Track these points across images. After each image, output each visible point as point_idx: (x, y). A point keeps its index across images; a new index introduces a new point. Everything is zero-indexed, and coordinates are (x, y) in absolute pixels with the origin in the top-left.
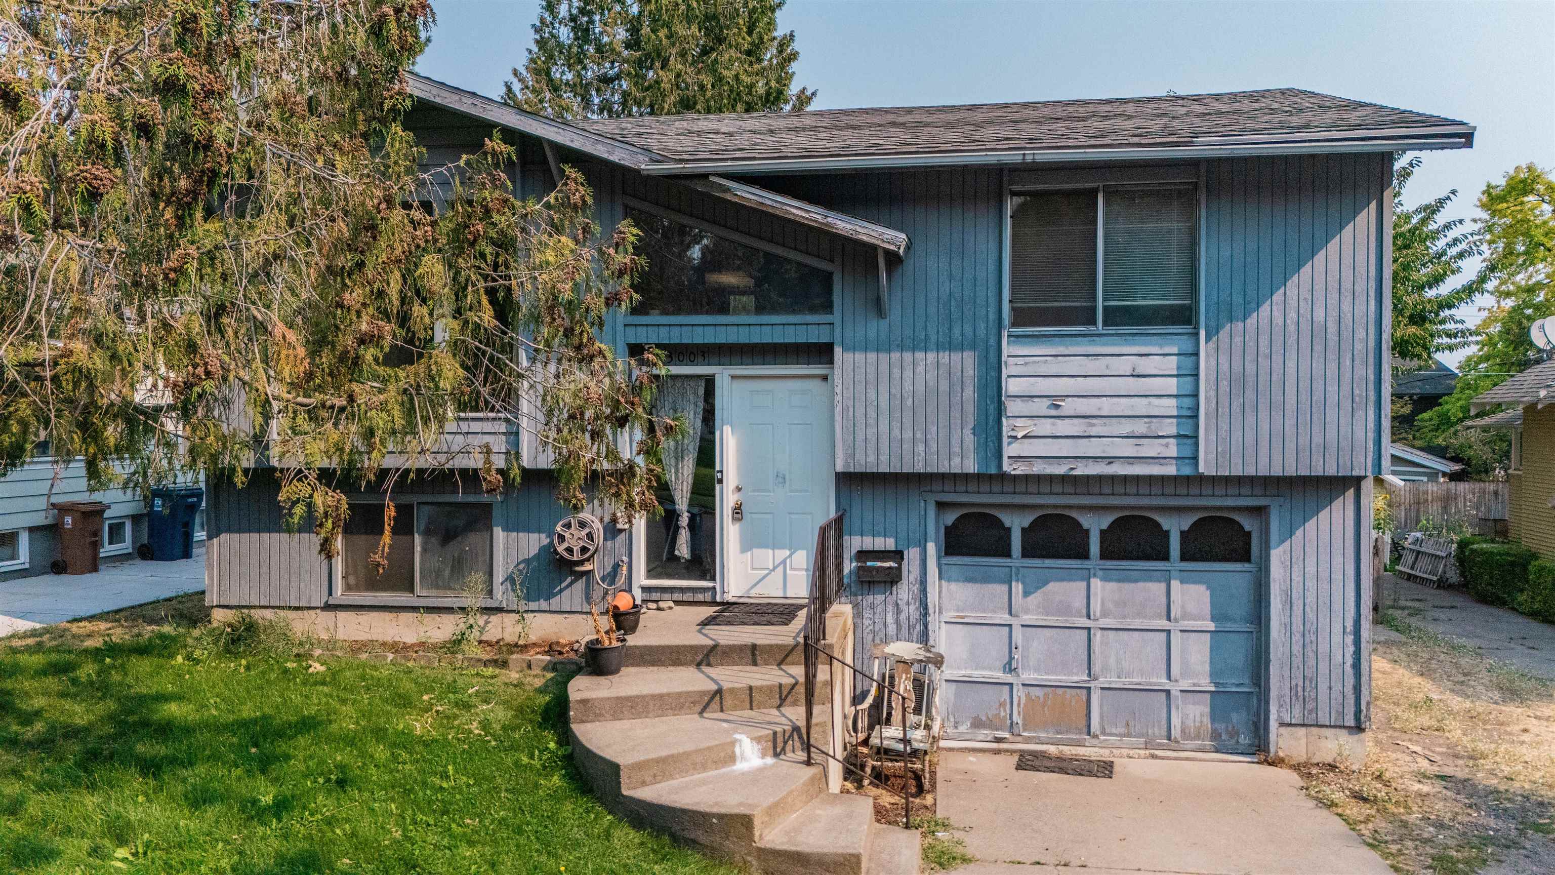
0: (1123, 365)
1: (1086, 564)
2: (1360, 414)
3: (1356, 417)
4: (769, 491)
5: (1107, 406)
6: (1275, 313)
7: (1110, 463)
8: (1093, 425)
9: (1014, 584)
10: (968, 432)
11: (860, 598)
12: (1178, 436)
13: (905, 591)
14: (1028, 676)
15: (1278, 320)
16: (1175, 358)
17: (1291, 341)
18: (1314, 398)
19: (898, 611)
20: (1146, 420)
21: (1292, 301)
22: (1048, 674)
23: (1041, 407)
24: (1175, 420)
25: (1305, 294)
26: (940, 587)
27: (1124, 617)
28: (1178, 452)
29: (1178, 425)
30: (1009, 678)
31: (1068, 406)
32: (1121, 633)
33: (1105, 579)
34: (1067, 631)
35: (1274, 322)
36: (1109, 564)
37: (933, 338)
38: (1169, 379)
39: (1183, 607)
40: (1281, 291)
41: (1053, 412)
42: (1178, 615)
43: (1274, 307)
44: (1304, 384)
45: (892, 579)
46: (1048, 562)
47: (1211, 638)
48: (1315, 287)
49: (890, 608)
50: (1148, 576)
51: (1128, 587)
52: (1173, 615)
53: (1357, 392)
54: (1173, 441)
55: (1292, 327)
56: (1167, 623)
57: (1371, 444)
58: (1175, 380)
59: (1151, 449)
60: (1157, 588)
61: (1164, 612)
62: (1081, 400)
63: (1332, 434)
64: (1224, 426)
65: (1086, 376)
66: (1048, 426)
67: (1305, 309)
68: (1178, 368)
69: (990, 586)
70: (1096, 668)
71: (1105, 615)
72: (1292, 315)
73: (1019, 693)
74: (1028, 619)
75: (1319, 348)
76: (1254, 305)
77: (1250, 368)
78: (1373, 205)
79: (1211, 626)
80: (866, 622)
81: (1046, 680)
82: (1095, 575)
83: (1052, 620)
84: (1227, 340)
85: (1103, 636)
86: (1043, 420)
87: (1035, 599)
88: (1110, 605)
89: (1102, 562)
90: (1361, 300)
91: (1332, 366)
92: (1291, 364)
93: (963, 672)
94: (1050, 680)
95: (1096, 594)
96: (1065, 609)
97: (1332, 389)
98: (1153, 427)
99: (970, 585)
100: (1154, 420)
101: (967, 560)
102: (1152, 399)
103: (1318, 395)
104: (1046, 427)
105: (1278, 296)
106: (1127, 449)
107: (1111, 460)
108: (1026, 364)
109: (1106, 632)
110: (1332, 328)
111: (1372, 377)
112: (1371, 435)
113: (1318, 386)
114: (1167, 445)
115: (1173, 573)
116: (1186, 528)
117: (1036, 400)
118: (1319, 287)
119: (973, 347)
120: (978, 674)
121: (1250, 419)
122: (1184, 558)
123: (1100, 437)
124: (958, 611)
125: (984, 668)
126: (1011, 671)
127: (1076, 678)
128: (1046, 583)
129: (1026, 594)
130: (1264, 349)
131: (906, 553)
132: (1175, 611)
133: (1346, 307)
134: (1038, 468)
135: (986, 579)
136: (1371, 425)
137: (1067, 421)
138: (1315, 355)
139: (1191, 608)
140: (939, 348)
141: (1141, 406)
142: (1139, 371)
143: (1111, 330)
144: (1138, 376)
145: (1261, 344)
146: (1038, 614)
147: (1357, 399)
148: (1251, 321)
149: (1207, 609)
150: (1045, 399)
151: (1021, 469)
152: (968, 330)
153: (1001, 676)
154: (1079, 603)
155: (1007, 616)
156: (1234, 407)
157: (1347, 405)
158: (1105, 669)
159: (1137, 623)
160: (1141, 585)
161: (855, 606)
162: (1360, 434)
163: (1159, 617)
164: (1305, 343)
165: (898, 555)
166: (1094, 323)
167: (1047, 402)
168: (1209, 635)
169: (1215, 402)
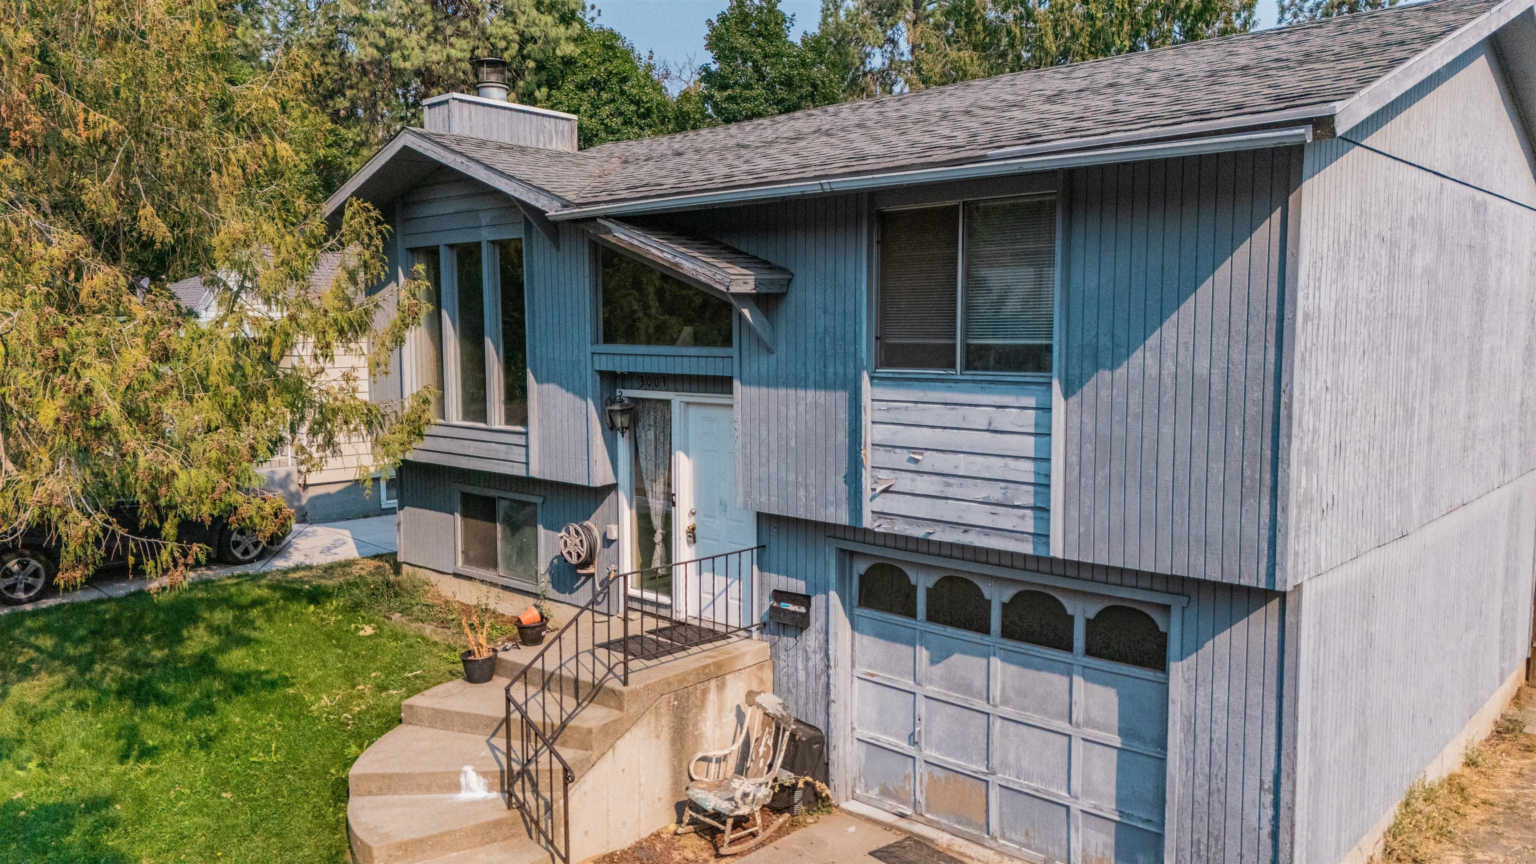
0: (979, 417)
1: (986, 639)
2: (1251, 502)
3: (1246, 503)
4: (714, 517)
5: (963, 465)
6: (1149, 361)
7: (966, 531)
8: (950, 485)
9: (918, 647)
10: (841, 479)
11: (777, 637)
12: (1034, 508)
13: (811, 638)
14: (931, 753)
15: (1153, 371)
16: (1032, 412)
17: (1168, 398)
18: (1193, 477)
19: (807, 659)
20: (1002, 485)
21: (1170, 347)
22: (948, 755)
23: (901, 459)
24: (1031, 488)
25: (1186, 337)
26: (853, 638)
27: (1024, 709)
28: (1035, 527)
29: (1036, 494)
30: (912, 751)
31: (929, 461)
32: (1021, 726)
33: (1004, 660)
34: (968, 711)
35: (1148, 372)
36: (1011, 644)
37: (812, 376)
38: (1026, 437)
39: (1086, 710)
40: (1157, 333)
41: (912, 467)
42: (1081, 720)
43: (1147, 355)
44: (1183, 457)
45: (800, 624)
46: (950, 631)
47: (1119, 756)
48: (1198, 328)
49: (800, 653)
50: (1050, 666)
51: (1031, 674)
52: (1074, 720)
53: (1248, 473)
54: (1029, 513)
55: (1168, 380)
56: (1068, 725)
57: (1265, 546)
58: (1032, 439)
59: (1007, 520)
60: (1058, 681)
61: (1067, 713)
62: (940, 455)
63: (1215, 526)
64: (1087, 501)
65: (945, 428)
66: (909, 482)
67: (1184, 356)
68: (1036, 425)
69: (898, 646)
70: (995, 761)
71: (1005, 701)
72: (1169, 365)
73: (921, 768)
74: (932, 690)
75: (1200, 409)
76: (1123, 351)
77: (1119, 432)
78: (1277, 215)
79: (1117, 741)
80: (782, 664)
81: (945, 762)
82: (994, 654)
83: (954, 696)
84: (1092, 393)
85: (1002, 726)
86: (904, 474)
87: (938, 670)
88: (1011, 694)
89: (1003, 641)
90: (1256, 350)
91: (1218, 436)
92: (1167, 430)
93: (872, 734)
94: (950, 763)
95: (995, 676)
96: (966, 688)
97: (1217, 467)
98: (1009, 495)
99: (881, 641)
100: (1010, 485)
101: (877, 614)
102: (1008, 460)
103: (1198, 473)
104: (905, 482)
105: (1152, 341)
106: (980, 516)
107: (968, 527)
108: (889, 409)
109: (1006, 722)
110: (1218, 384)
111: (1268, 453)
112: (1265, 533)
113: (1200, 462)
114: (1023, 517)
115: (1075, 667)
116: (1091, 616)
117: (898, 451)
118: (1204, 325)
119: (844, 387)
120: (886, 739)
121: (1117, 497)
122: (1089, 652)
123: (958, 500)
124: (869, 667)
125: (892, 735)
126: (915, 743)
127: (974, 767)
128: (949, 654)
129: (933, 662)
130: (1134, 408)
131: (813, 599)
132: (1078, 714)
133: (1237, 355)
134: (901, 528)
135: (893, 638)
136: (1265, 520)
137: (926, 477)
138: (1196, 419)
139: (1096, 714)
140: (816, 387)
141: (996, 469)
142: (996, 426)
143: (969, 375)
144: (996, 432)
145: (1131, 402)
146: (940, 686)
147: (1248, 482)
148: (1121, 371)
149: (1114, 720)
150: (905, 451)
151: (884, 527)
152: (840, 370)
153: (904, 746)
154: (979, 683)
155: (912, 682)
156: (1098, 479)
157: (1234, 488)
158: (1005, 765)
159: (1036, 720)
160: (1044, 674)
161: (773, 645)
162: (1250, 530)
163: (1059, 716)
164: (1184, 402)
165: (805, 600)
166: (953, 366)
167: (906, 455)
168: (1116, 751)
169: (1077, 470)
